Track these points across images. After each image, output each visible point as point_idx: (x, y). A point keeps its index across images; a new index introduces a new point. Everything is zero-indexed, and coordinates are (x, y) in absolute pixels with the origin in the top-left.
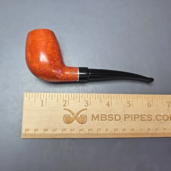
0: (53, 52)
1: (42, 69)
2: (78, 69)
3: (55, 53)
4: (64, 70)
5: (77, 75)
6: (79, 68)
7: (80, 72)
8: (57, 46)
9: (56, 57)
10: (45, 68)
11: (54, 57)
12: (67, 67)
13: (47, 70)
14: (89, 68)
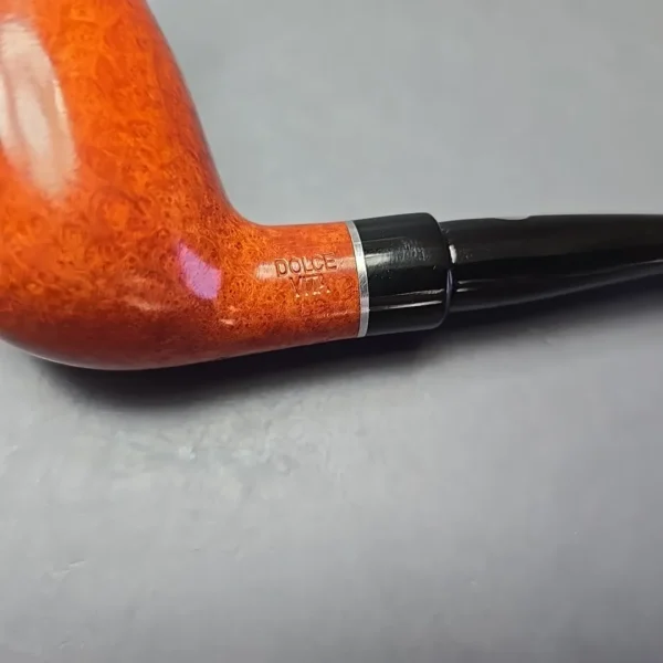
0: (118, 118)
1: (40, 291)
2: (354, 232)
3: (133, 128)
4: (236, 266)
5: (350, 275)
6: (359, 224)
7: (366, 251)
8: (149, 57)
9: (144, 161)
10: (57, 279)
11: (126, 169)
12: (262, 230)
13: (84, 294)
14: (439, 219)
